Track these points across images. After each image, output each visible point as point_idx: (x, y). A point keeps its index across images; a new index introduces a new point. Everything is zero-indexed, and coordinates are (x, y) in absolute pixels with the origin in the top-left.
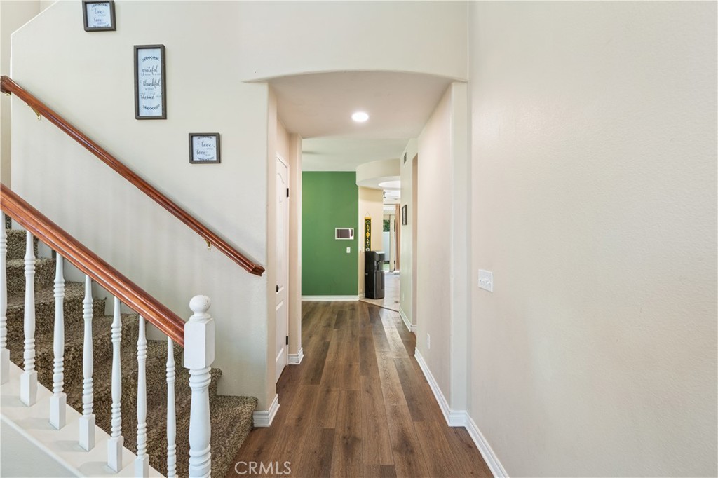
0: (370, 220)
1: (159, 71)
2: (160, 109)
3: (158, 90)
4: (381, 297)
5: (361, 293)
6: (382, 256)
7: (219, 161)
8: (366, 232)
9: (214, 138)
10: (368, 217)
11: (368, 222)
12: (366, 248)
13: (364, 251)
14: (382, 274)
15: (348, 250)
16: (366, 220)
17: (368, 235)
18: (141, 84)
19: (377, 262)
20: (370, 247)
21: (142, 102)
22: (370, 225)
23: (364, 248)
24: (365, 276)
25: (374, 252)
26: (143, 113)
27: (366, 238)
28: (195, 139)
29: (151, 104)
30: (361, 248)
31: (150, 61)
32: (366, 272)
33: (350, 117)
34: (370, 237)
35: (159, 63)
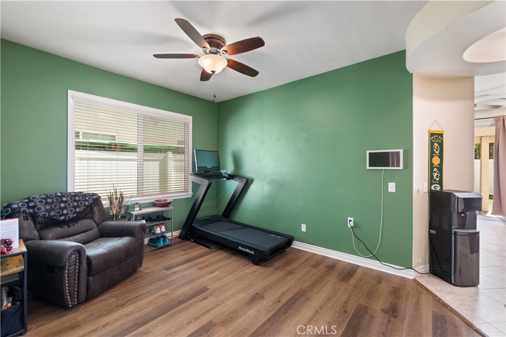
0: (441, 135)
4: (473, 282)
5: (420, 265)
8: (432, 156)
10: (436, 129)
11: (436, 140)
12: (431, 184)
13: (426, 190)
14: (474, 239)
15: (392, 187)
16: (432, 135)
17: (436, 160)
20: (441, 183)
22: (441, 145)
23: (426, 185)
24: (430, 235)
25: (449, 195)
27: (431, 167)
30: (420, 184)
32: (431, 226)
34: (441, 164)
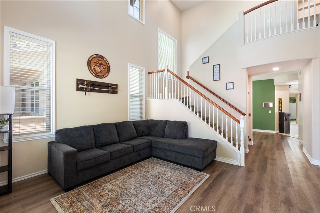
0: (282, 99)
1: (219, 70)
2: (219, 78)
3: (219, 74)
4: (289, 133)
5: (277, 130)
6: (289, 115)
7: (233, 88)
8: (279, 104)
9: (232, 83)
10: (280, 98)
11: (280, 100)
13: (278, 112)
14: (289, 123)
15: (270, 112)
17: (280, 105)
18: (214, 73)
19: (286, 117)
20: (281, 111)
21: (215, 77)
22: (282, 101)
23: (278, 111)
24: (279, 123)
25: (284, 113)
26: (215, 79)
27: (279, 107)
28: (227, 84)
29: (217, 77)
30: (277, 111)
31: (217, 68)
32: (279, 121)
33: (272, 69)
34: (282, 106)
35: (219, 68)
